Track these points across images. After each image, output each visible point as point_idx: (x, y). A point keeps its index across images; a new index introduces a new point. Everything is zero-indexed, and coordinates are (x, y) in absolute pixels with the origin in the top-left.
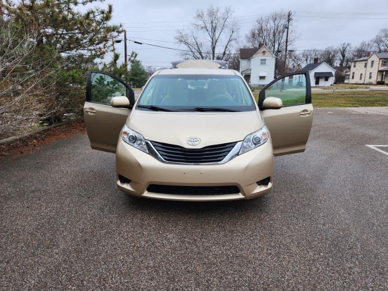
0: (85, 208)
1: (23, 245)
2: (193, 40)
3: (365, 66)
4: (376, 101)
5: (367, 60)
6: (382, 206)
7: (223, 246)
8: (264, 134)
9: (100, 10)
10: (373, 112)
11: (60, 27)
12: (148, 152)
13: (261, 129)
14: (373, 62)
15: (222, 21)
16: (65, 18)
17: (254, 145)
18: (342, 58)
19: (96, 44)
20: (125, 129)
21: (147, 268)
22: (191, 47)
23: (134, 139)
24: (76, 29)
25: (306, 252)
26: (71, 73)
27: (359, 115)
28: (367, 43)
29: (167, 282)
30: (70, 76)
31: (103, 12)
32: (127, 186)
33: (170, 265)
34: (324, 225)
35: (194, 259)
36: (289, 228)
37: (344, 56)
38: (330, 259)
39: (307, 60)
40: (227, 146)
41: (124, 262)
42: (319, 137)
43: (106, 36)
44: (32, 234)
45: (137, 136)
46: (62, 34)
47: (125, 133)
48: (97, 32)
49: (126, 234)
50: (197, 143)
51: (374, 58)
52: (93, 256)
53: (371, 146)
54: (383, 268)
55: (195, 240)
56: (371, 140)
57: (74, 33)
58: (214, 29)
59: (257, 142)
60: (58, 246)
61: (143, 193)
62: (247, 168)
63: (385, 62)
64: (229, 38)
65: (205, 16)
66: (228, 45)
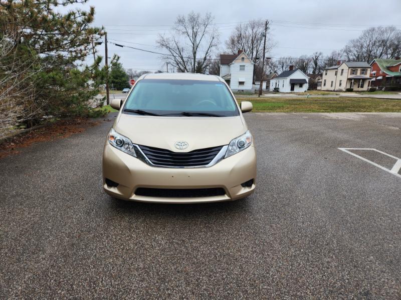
0: (71, 213)
1: (6, 250)
2: (175, 44)
3: (336, 74)
4: (346, 107)
5: (337, 69)
6: (354, 204)
7: (211, 246)
8: (248, 138)
9: (82, 11)
10: (345, 118)
11: (39, 28)
12: (135, 155)
13: (245, 133)
14: (343, 70)
15: (202, 27)
16: (44, 19)
17: (238, 149)
18: (315, 66)
19: (77, 46)
20: (113, 133)
21: (137, 270)
22: (172, 51)
23: (121, 143)
24: (56, 30)
25: (288, 249)
26: (51, 74)
27: (331, 119)
28: (337, 52)
29: (157, 282)
30: (50, 78)
31: (84, 14)
32: (114, 190)
33: (160, 266)
34: (303, 223)
35: (184, 259)
36: (271, 226)
37: (316, 64)
38: (310, 255)
39: (282, 67)
40: (214, 150)
41: (114, 264)
42: (296, 140)
43: (88, 38)
44: (16, 240)
45: (124, 140)
46: (41, 34)
47: (113, 137)
48: (78, 33)
49: (114, 237)
50: (184, 147)
51: (344, 66)
52: (81, 260)
53: (343, 149)
54: (357, 261)
55: (183, 241)
56: (342, 143)
57: (54, 34)
58: (195, 35)
59: (241, 146)
60: (44, 253)
61: (131, 196)
62: (233, 171)
63: (354, 70)
64: (210, 44)
65: (186, 21)
66: (209, 51)
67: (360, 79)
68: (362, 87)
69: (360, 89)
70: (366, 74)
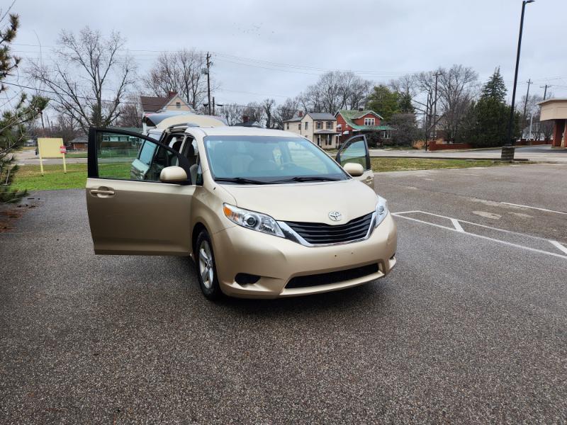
3: (300, 128)
5: (300, 121)
12: (284, 236)
14: (306, 123)
15: (107, 54)
18: (267, 117)
22: (55, 87)
23: (254, 222)
28: (293, 101)
32: (254, 288)
37: (269, 115)
39: (227, 117)
45: (258, 217)
51: (308, 118)
58: (96, 63)
59: (381, 212)
61: (281, 292)
63: (319, 125)
65: (77, 41)
67: (326, 134)
68: (330, 144)
69: (329, 147)
70: (332, 128)
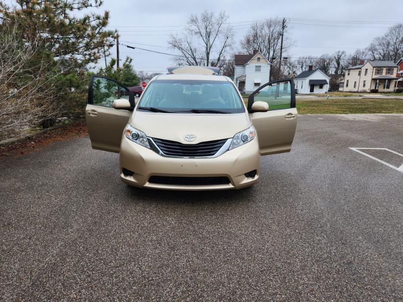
0: (92, 199)
1: (40, 226)
2: (187, 45)
3: (359, 74)
4: (367, 108)
5: (360, 68)
6: (353, 196)
7: (215, 226)
8: (251, 133)
9: (96, 15)
10: (361, 119)
11: (57, 32)
12: (149, 147)
13: (249, 128)
14: (367, 70)
15: (216, 27)
16: (62, 24)
17: (242, 142)
18: (336, 66)
19: (92, 49)
20: (128, 127)
21: (151, 241)
22: (184, 52)
23: (136, 137)
24: (71, 34)
25: (284, 229)
26: (68, 77)
27: (348, 121)
28: (362, 51)
29: (168, 250)
30: (67, 80)
31: (98, 18)
32: (130, 179)
33: (170, 239)
34: (302, 210)
35: (191, 235)
36: (272, 212)
37: (339, 64)
38: (304, 234)
39: (302, 67)
40: (219, 142)
41: (131, 237)
42: (307, 140)
43: (103, 41)
44: (47, 218)
45: (139, 134)
46: (57, 38)
47: (129, 131)
48: (92, 37)
49: (130, 217)
50: (193, 139)
51: (368, 66)
52: (104, 233)
53: (354, 149)
54: (346, 240)
55: (191, 222)
56: (354, 144)
57: (69, 38)
58: (208, 35)
59: (245, 140)
60: (72, 227)
61: (145, 184)
62: (236, 161)
63: (379, 70)
64: (223, 44)
65: (199, 21)
66: (223, 51)
67: (385, 79)
68: (388, 87)
69: (386, 90)
70: (392, 74)
